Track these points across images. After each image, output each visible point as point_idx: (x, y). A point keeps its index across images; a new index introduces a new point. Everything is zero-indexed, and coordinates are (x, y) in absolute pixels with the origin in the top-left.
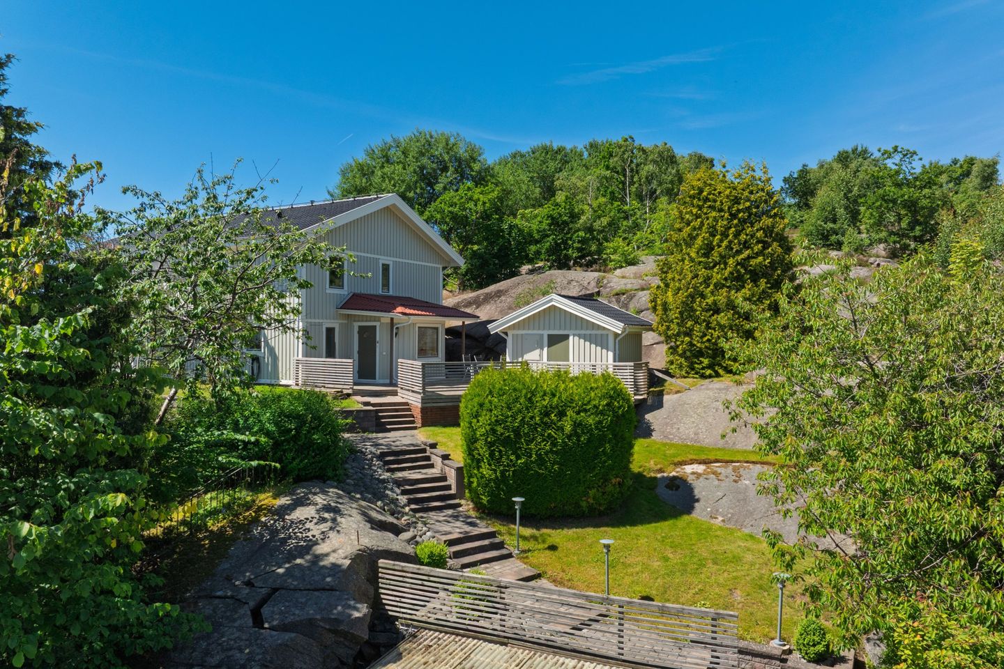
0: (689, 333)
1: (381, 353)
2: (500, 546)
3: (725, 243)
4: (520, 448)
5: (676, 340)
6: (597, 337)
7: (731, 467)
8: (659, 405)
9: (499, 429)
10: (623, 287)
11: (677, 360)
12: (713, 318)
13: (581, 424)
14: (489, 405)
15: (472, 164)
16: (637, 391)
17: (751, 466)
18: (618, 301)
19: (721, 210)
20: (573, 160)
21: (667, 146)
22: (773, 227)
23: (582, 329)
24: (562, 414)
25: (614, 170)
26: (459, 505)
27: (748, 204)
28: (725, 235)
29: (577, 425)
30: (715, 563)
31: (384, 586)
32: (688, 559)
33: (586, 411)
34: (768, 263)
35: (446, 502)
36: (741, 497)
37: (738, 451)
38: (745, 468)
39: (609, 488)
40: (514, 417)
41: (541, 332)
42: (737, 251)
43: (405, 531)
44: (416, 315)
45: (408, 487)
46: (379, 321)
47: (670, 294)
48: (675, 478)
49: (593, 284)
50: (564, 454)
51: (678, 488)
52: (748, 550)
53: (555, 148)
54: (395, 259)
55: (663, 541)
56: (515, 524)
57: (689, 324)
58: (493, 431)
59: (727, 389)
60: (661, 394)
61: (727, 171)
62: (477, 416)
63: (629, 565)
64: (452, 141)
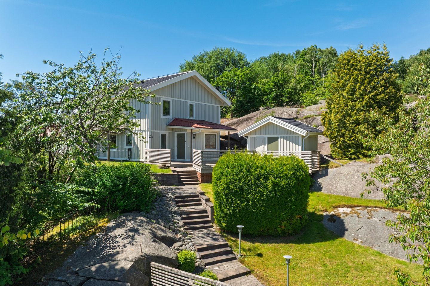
0: (343, 136)
1: (187, 147)
2: (230, 252)
3: (363, 87)
4: (243, 197)
5: (336, 140)
6: (293, 138)
7: (366, 210)
8: (326, 174)
9: (231, 187)
10: (309, 114)
11: (336, 150)
12: (356, 127)
13: (278, 185)
14: (226, 173)
15: (240, 62)
16: (314, 166)
17: (378, 210)
18: (307, 122)
19: (360, 70)
20: (289, 60)
21: (333, 48)
22: (390, 77)
23: (285, 134)
24: (266, 179)
25: (307, 61)
26: (212, 227)
27: (375, 66)
28: (362, 83)
29: (275, 185)
30: (356, 270)
31: (154, 278)
32: (339, 266)
33: (280, 177)
34: (387, 97)
35: (205, 225)
36: (372, 228)
37: (370, 201)
38: (375, 211)
39: (294, 221)
40: (240, 180)
41: (264, 136)
42: (369, 92)
43: (178, 241)
44: (203, 128)
45: (184, 216)
46: (186, 131)
47: (332, 115)
48: (333, 215)
49: (294, 113)
50: (268, 201)
51: (335, 221)
52: (377, 262)
53: (280, 54)
54: (196, 102)
55: (325, 254)
56: (239, 239)
57: (343, 131)
58: (228, 188)
59: (364, 165)
60: (327, 168)
61: (364, 51)
62: (220, 179)
63: (304, 269)
64: (231, 51)
